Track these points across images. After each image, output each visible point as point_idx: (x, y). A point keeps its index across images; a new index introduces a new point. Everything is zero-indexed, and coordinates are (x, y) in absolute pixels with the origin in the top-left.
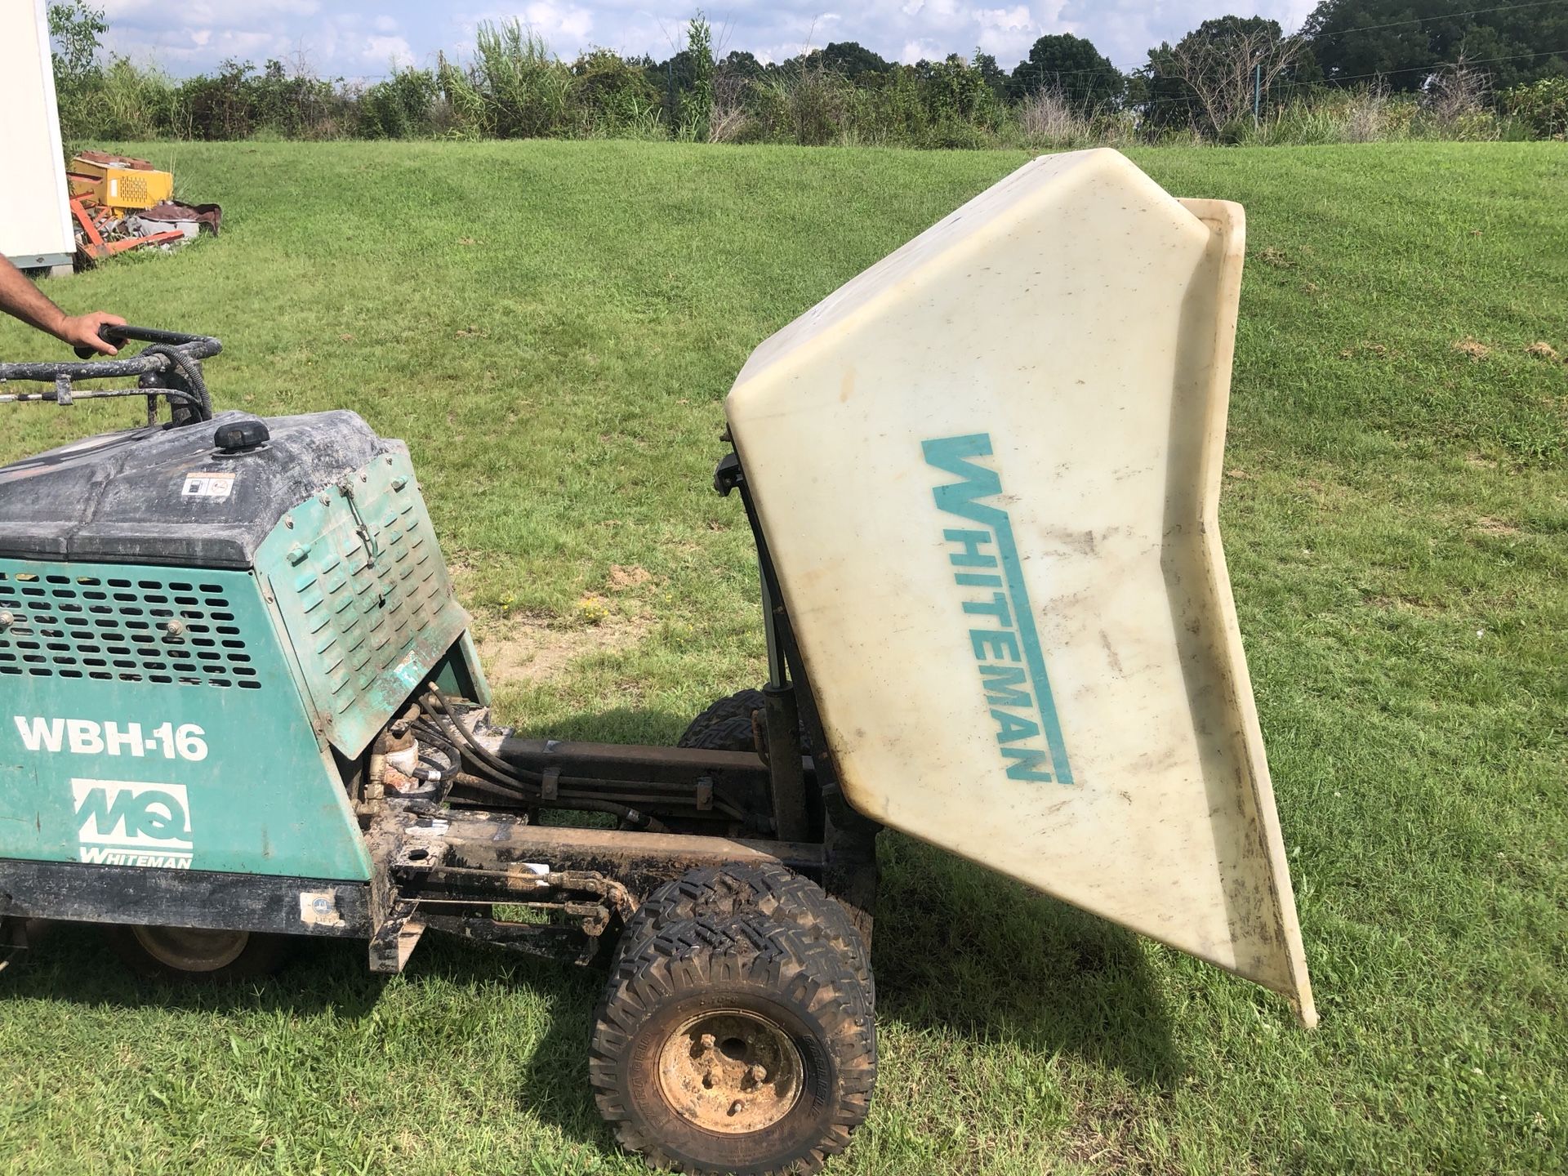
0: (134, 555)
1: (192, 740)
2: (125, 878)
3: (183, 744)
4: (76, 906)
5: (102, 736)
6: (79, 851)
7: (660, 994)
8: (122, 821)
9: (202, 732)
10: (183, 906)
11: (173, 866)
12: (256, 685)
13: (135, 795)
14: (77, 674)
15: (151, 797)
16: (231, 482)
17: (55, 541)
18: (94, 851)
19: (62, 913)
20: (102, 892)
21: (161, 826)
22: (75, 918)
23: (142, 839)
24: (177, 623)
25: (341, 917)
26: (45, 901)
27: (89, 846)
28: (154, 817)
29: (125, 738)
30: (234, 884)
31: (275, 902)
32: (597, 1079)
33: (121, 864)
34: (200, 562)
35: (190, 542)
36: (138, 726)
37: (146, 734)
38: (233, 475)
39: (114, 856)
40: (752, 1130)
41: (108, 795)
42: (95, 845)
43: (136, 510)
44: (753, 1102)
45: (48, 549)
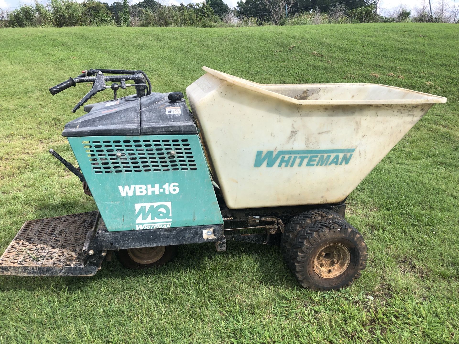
0: (162, 132)
1: (175, 188)
2: (150, 233)
3: (171, 188)
4: (134, 244)
5: (146, 189)
6: (136, 227)
7: (317, 242)
8: (150, 215)
9: (178, 185)
10: (167, 239)
11: (165, 227)
12: (196, 169)
13: (155, 207)
14: (140, 171)
15: (160, 207)
16: (180, 110)
17: (137, 129)
18: (141, 226)
19: (129, 246)
20: (142, 238)
21: (162, 215)
22: (133, 247)
23: (156, 220)
24: (173, 152)
25: (215, 236)
26: (124, 243)
27: (139, 224)
28: (161, 212)
29: (153, 189)
30: (184, 230)
31: (196, 234)
32: (298, 269)
33: (149, 228)
34: (182, 133)
35: (180, 127)
36: (158, 185)
37: (160, 187)
38: (180, 107)
39: (147, 226)
40: (336, 276)
41: (146, 208)
42: (141, 224)
43: (154, 119)
44: (333, 269)
45: (135, 132)
